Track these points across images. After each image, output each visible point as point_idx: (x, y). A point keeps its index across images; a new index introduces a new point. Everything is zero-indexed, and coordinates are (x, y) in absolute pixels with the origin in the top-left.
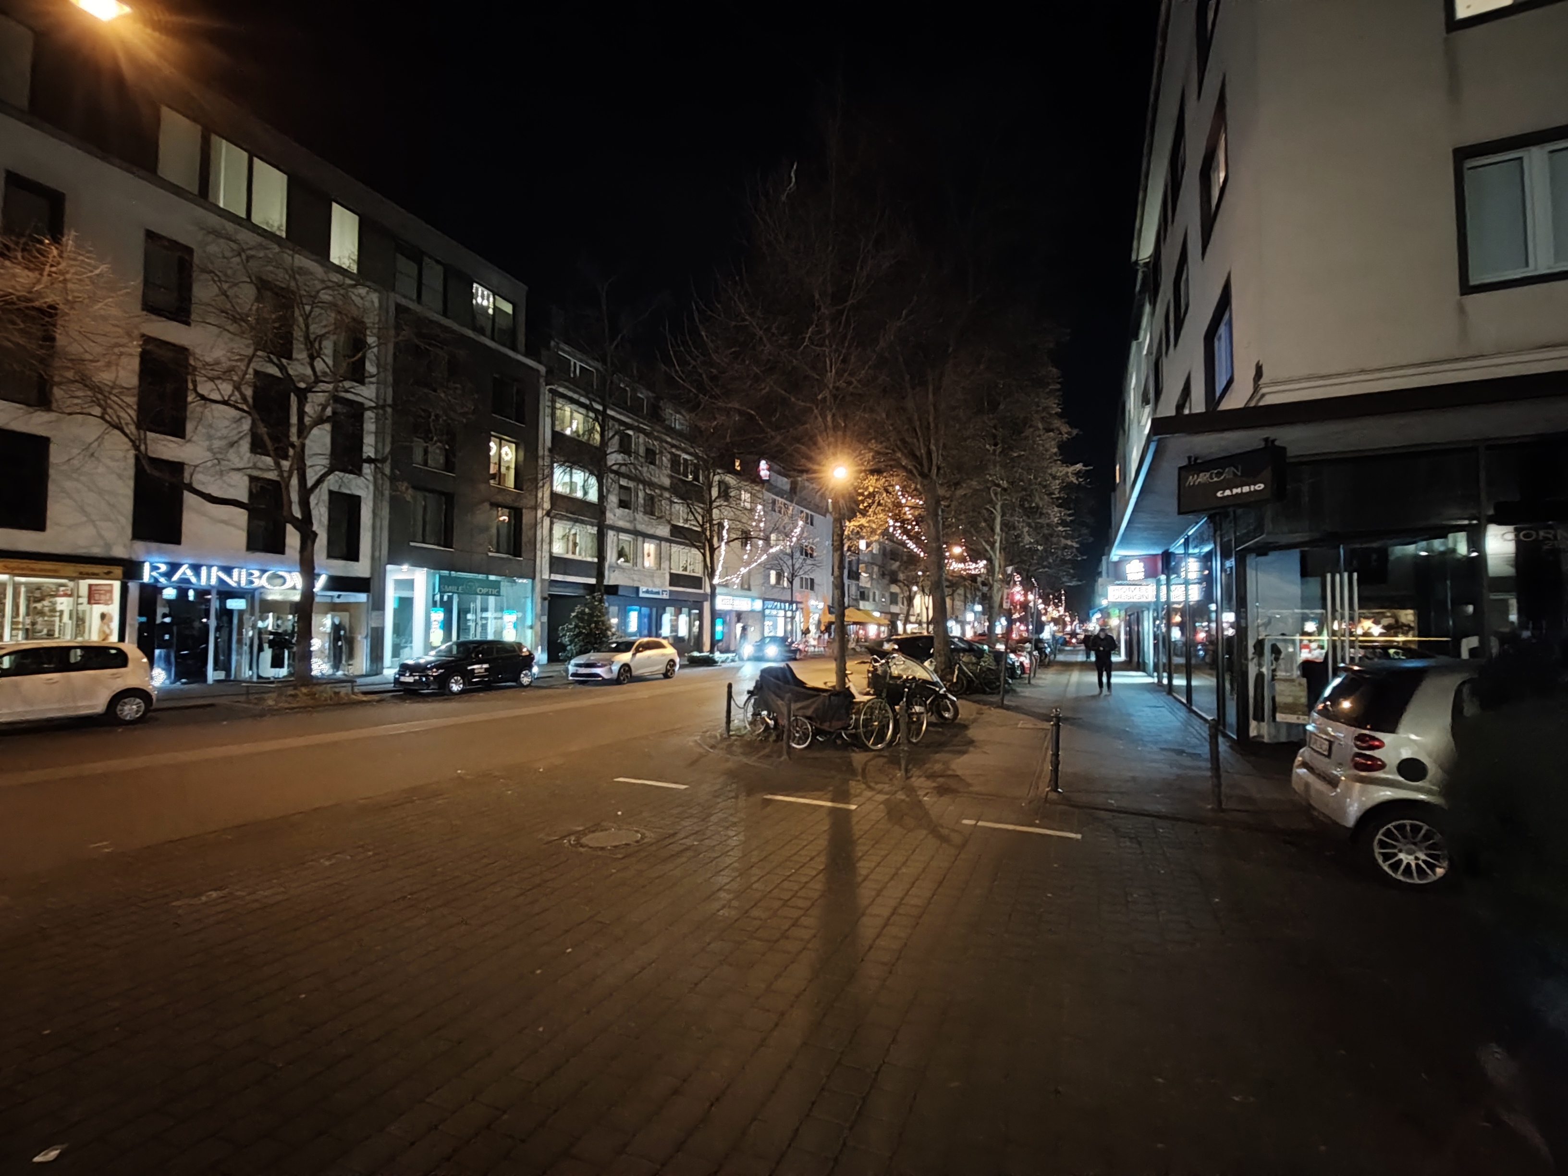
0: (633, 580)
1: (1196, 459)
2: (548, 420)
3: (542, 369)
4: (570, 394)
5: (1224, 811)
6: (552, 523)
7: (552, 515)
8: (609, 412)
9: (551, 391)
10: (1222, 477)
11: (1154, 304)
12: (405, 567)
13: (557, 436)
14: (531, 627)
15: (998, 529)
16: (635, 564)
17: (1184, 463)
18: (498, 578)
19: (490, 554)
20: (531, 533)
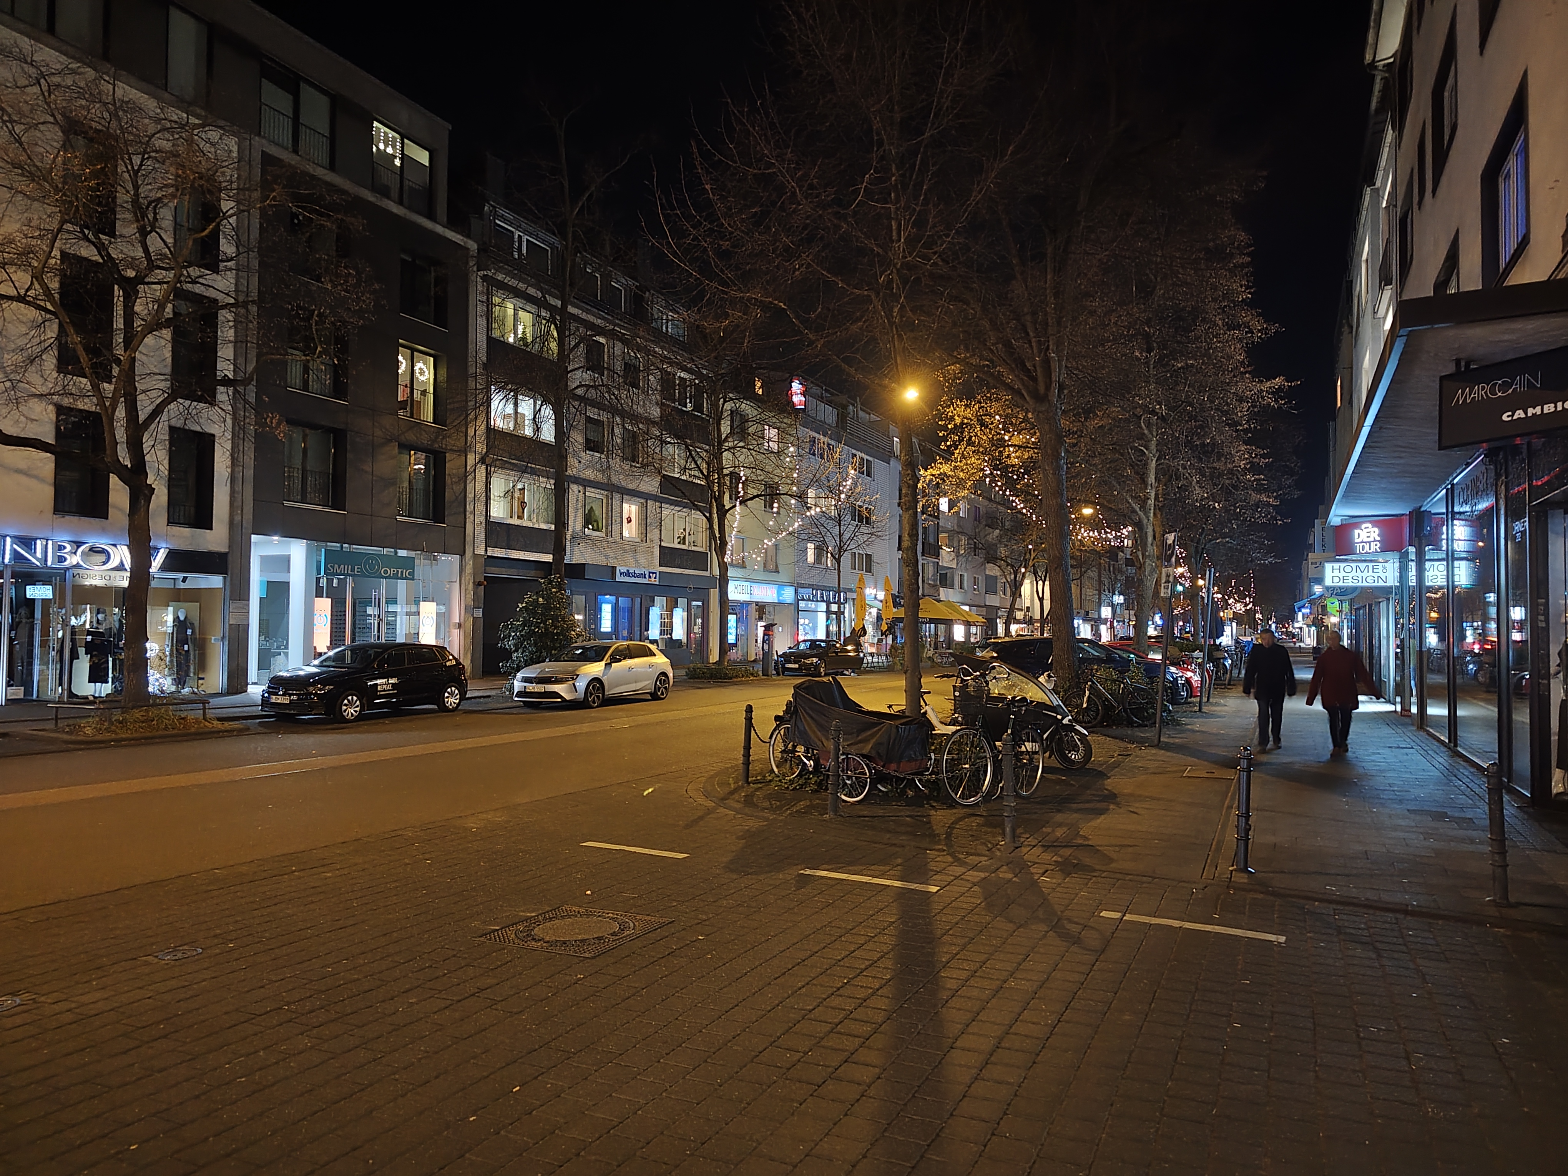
0: (607, 557)
1: (1468, 364)
2: (482, 322)
3: (473, 246)
4: (513, 283)
5: (1510, 906)
6: (488, 476)
7: (488, 461)
8: (571, 309)
9: (485, 278)
10: (1510, 391)
11: (1399, 128)
12: (276, 538)
13: (496, 345)
14: (460, 626)
15: (1152, 479)
16: (609, 533)
17: (1451, 369)
18: (412, 554)
19: (399, 518)
20: (458, 488)
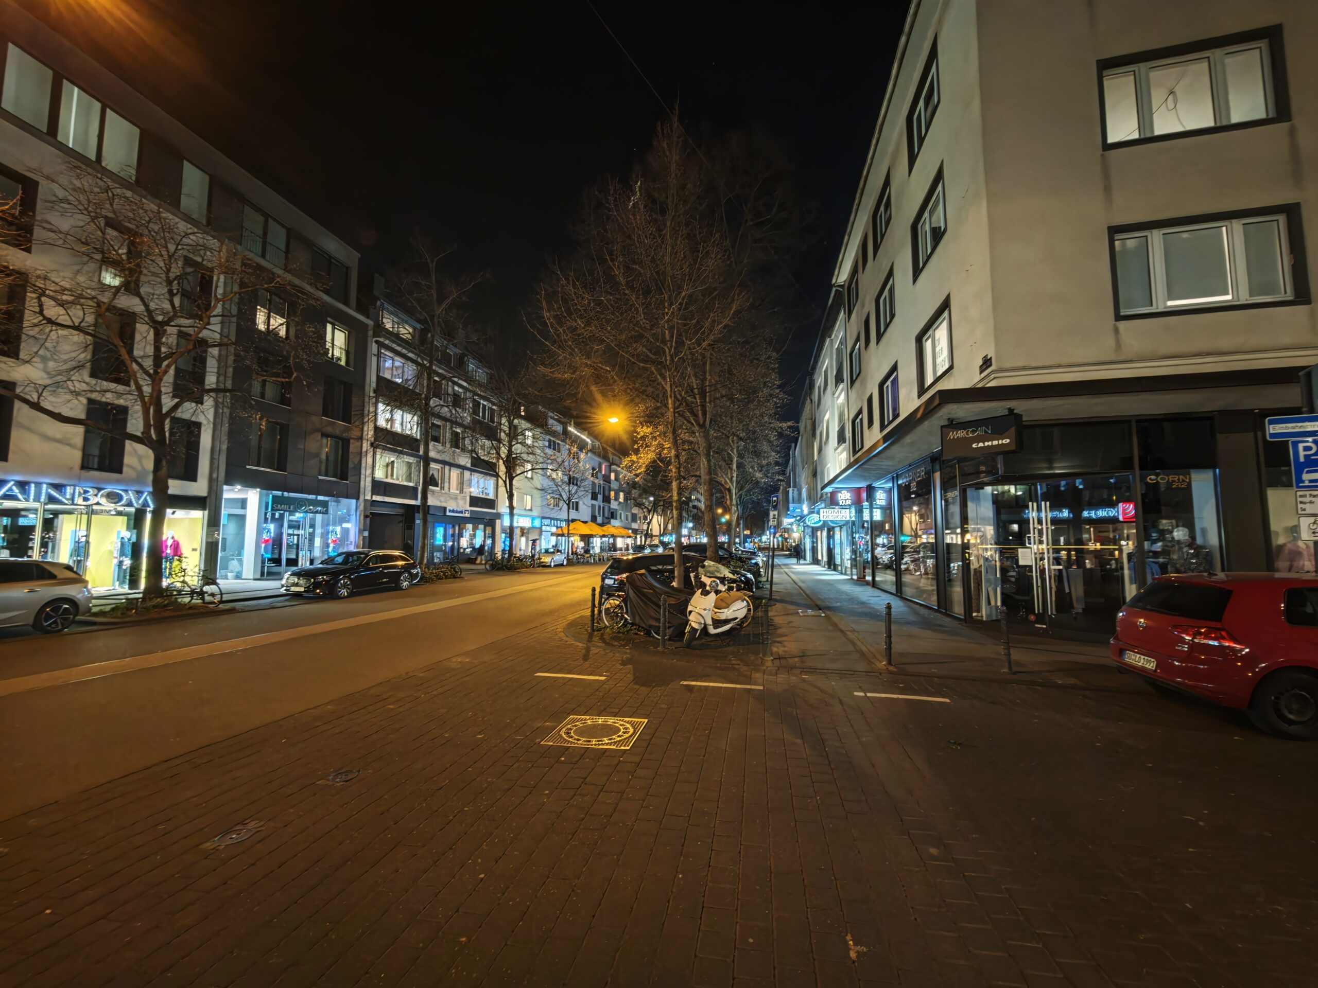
0: (442, 502)
1: (955, 420)
2: (374, 366)
3: (370, 323)
4: (393, 346)
6: (375, 453)
7: (375, 445)
10: (976, 434)
12: (240, 487)
15: (734, 467)
16: (443, 488)
17: (946, 423)
18: (326, 498)
19: (320, 477)
20: (356, 462)
